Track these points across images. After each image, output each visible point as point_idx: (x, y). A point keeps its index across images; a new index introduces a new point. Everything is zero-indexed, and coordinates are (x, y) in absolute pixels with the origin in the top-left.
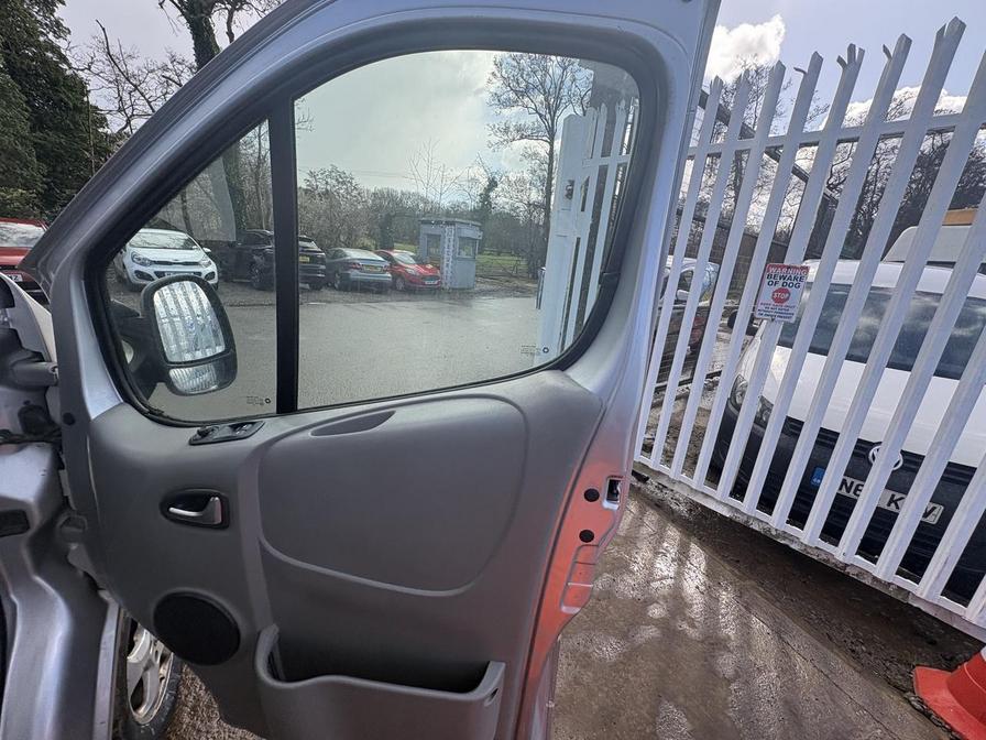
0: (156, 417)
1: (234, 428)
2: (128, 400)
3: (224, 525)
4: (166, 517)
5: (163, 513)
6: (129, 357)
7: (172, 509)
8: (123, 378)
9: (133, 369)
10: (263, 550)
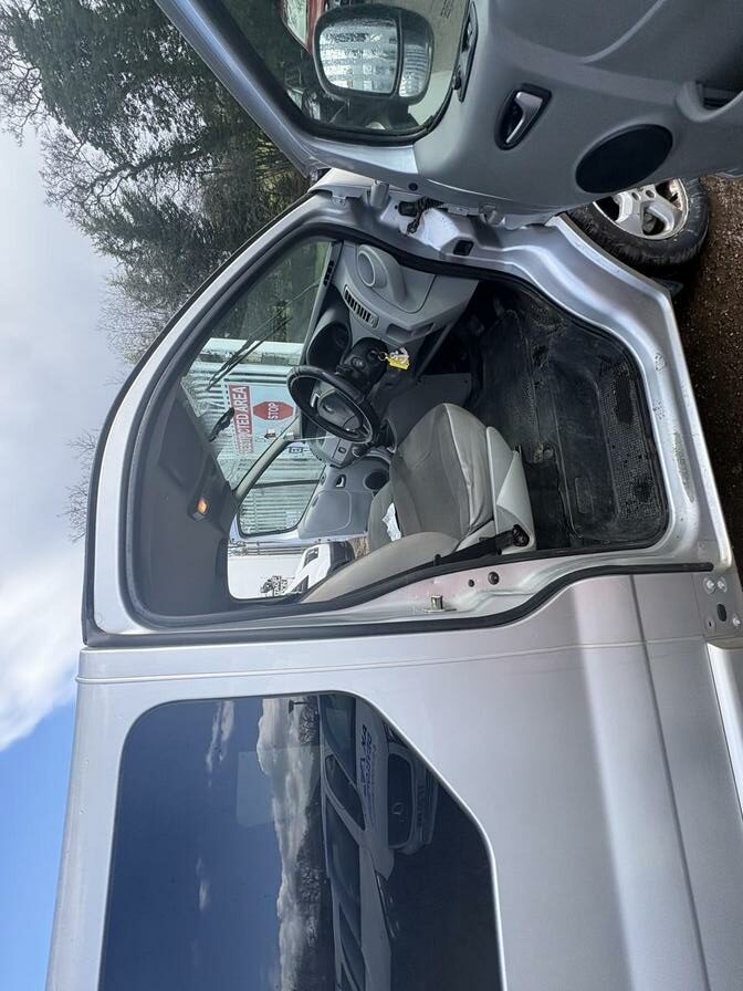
0: (433, 123)
1: (465, 46)
2: (413, 141)
3: (546, 96)
4: (512, 147)
5: (508, 149)
6: (382, 128)
7: (508, 141)
8: (394, 138)
9: (390, 127)
10: (597, 64)
